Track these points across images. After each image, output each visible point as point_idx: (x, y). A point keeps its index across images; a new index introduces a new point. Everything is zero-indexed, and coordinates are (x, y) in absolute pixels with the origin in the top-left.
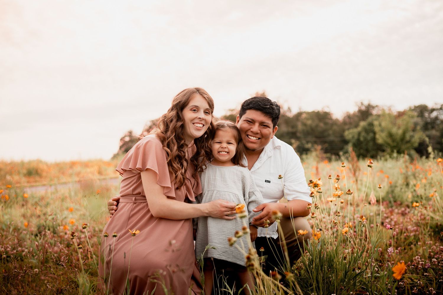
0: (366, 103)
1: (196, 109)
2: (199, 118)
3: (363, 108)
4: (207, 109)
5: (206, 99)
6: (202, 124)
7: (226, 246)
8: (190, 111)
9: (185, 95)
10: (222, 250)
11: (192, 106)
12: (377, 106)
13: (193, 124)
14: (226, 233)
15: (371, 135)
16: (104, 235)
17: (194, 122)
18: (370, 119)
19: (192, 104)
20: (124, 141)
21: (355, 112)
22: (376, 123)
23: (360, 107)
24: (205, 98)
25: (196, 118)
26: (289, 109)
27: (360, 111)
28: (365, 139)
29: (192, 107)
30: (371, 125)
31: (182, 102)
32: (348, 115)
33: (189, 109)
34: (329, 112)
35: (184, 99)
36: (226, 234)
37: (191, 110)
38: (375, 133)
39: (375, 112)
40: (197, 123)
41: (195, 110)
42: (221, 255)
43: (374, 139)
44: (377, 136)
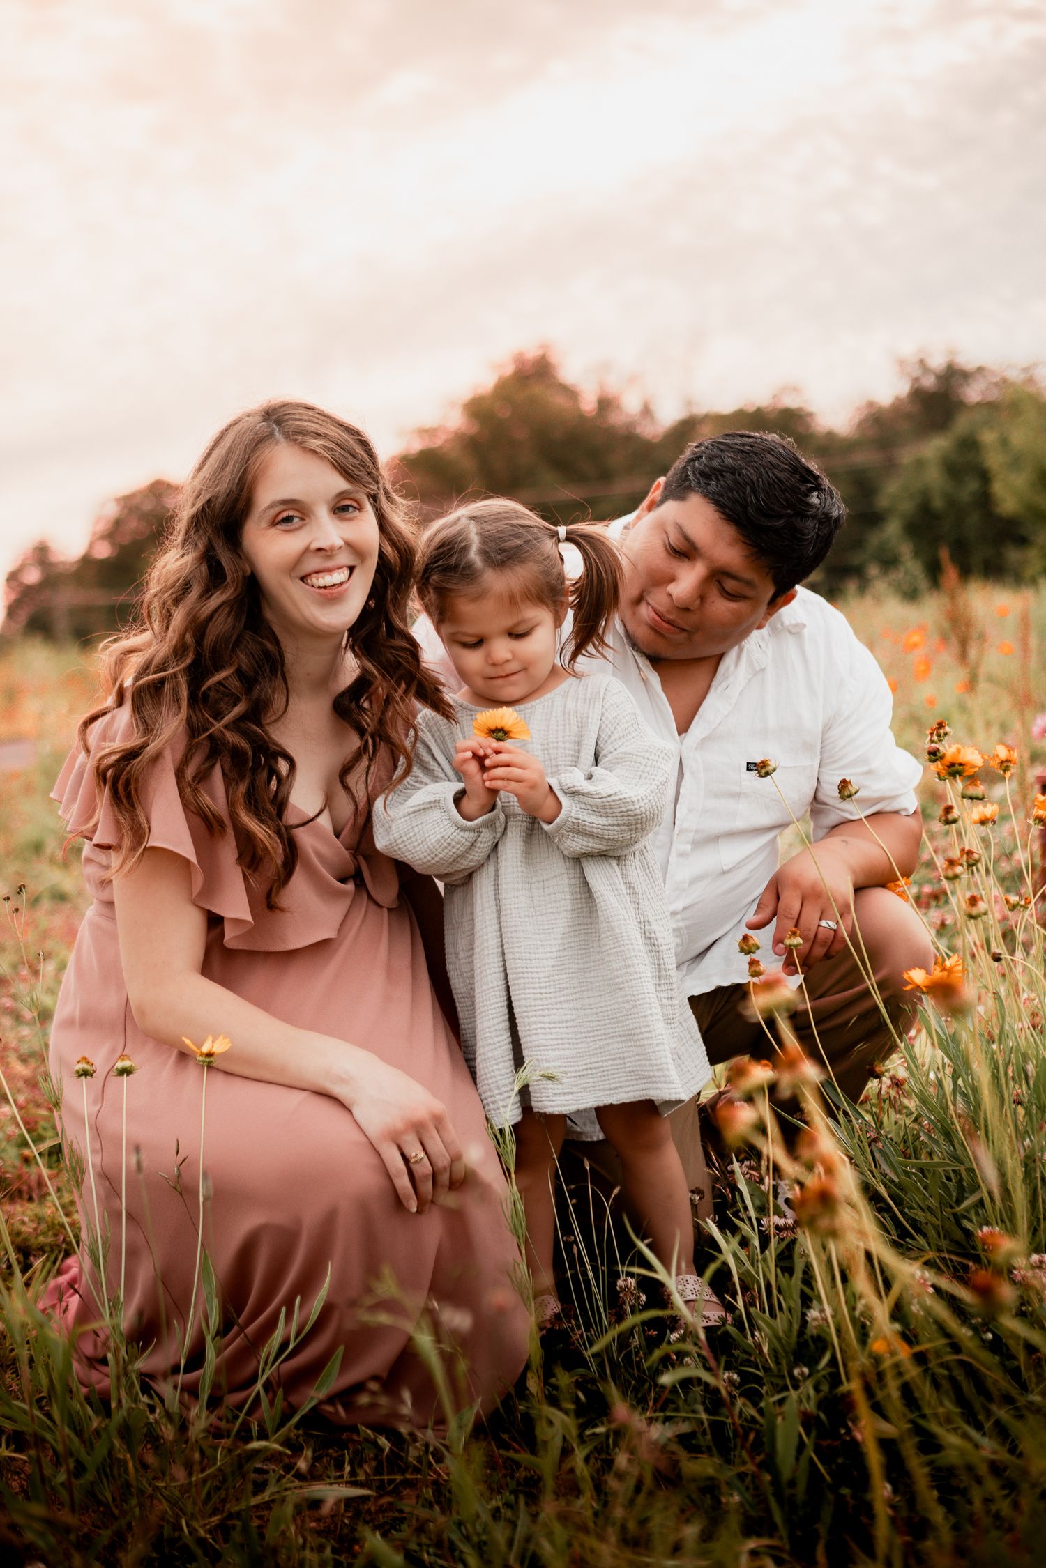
0: (938, 362)
1: (291, 513)
2: (320, 550)
3: (929, 382)
4: (342, 495)
5: (322, 458)
6: (339, 568)
7: (579, 1046)
8: (273, 531)
9: (224, 464)
10: (573, 1069)
11: (271, 506)
12: (980, 370)
13: (303, 579)
14: (569, 991)
15: (973, 485)
16: (78, 1072)
17: (302, 573)
18: (962, 424)
19: (267, 496)
20: (21, 584)
21: (898, 399)
22: (988, 437)
23: (916, 380)
24: (315, 452)
25: (306, 550)
26: (647, 411)
27: (918, 394)
28: (952, 502)
29: (272, 512)
30: (969, 445)
31: (221, 499)
32: (873, 415)
33: (264, 524)
34: (800, 409)
35: (224, 487)
36: (570, 998)
37: (274, 523)
38: (985, 477)
39: (973, 393)
40: (317, 572)
41: (288, 520)
42: (574, 1089)
43: (985, 500)
44: (998, 488)
